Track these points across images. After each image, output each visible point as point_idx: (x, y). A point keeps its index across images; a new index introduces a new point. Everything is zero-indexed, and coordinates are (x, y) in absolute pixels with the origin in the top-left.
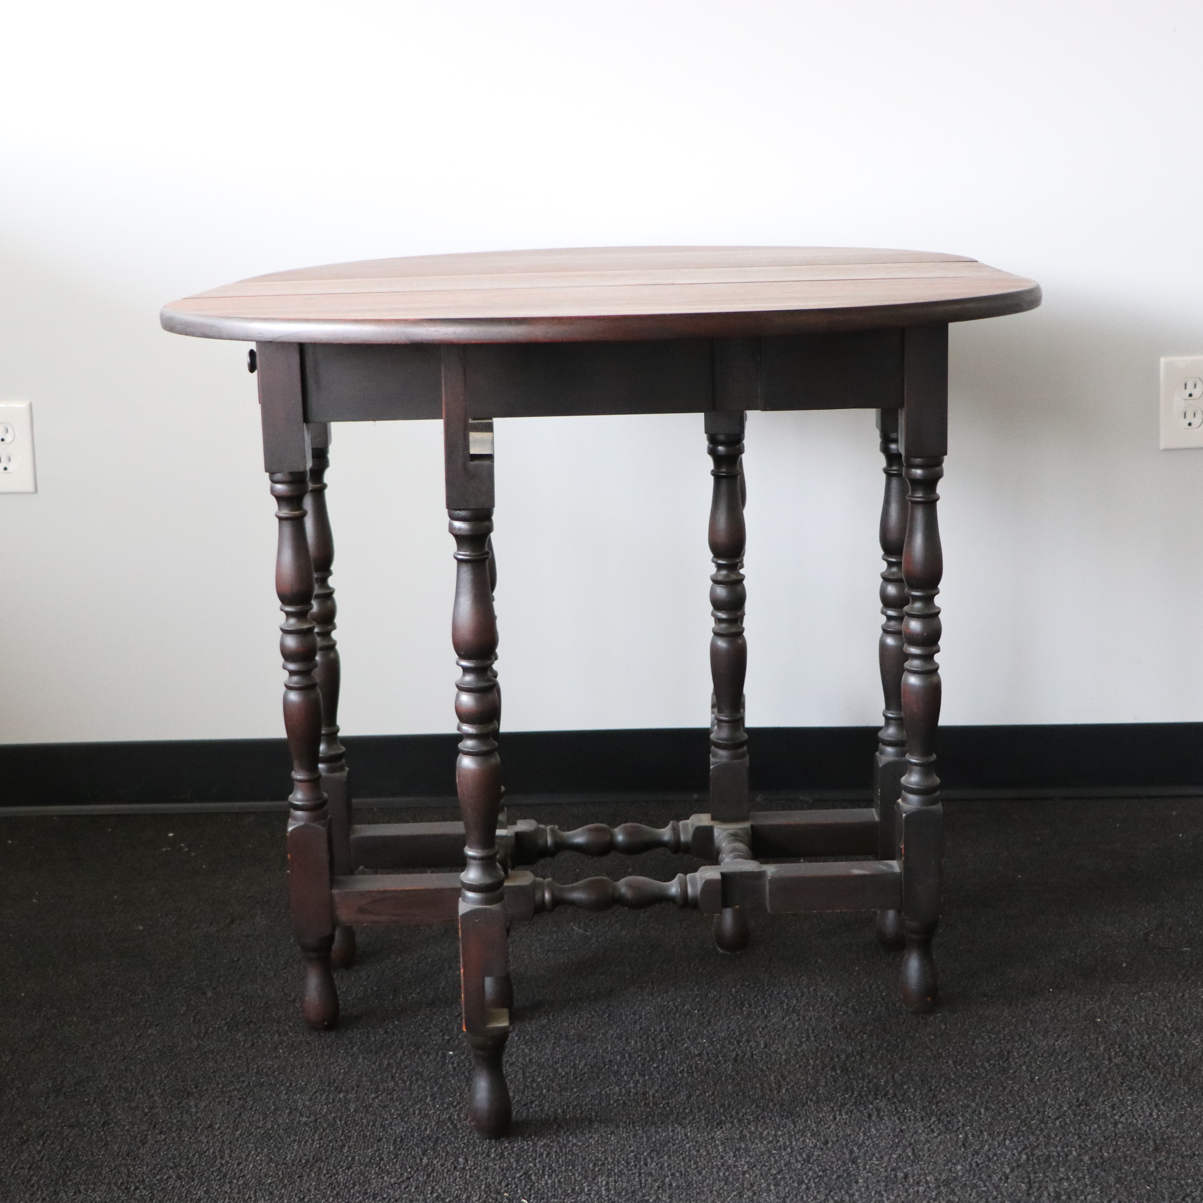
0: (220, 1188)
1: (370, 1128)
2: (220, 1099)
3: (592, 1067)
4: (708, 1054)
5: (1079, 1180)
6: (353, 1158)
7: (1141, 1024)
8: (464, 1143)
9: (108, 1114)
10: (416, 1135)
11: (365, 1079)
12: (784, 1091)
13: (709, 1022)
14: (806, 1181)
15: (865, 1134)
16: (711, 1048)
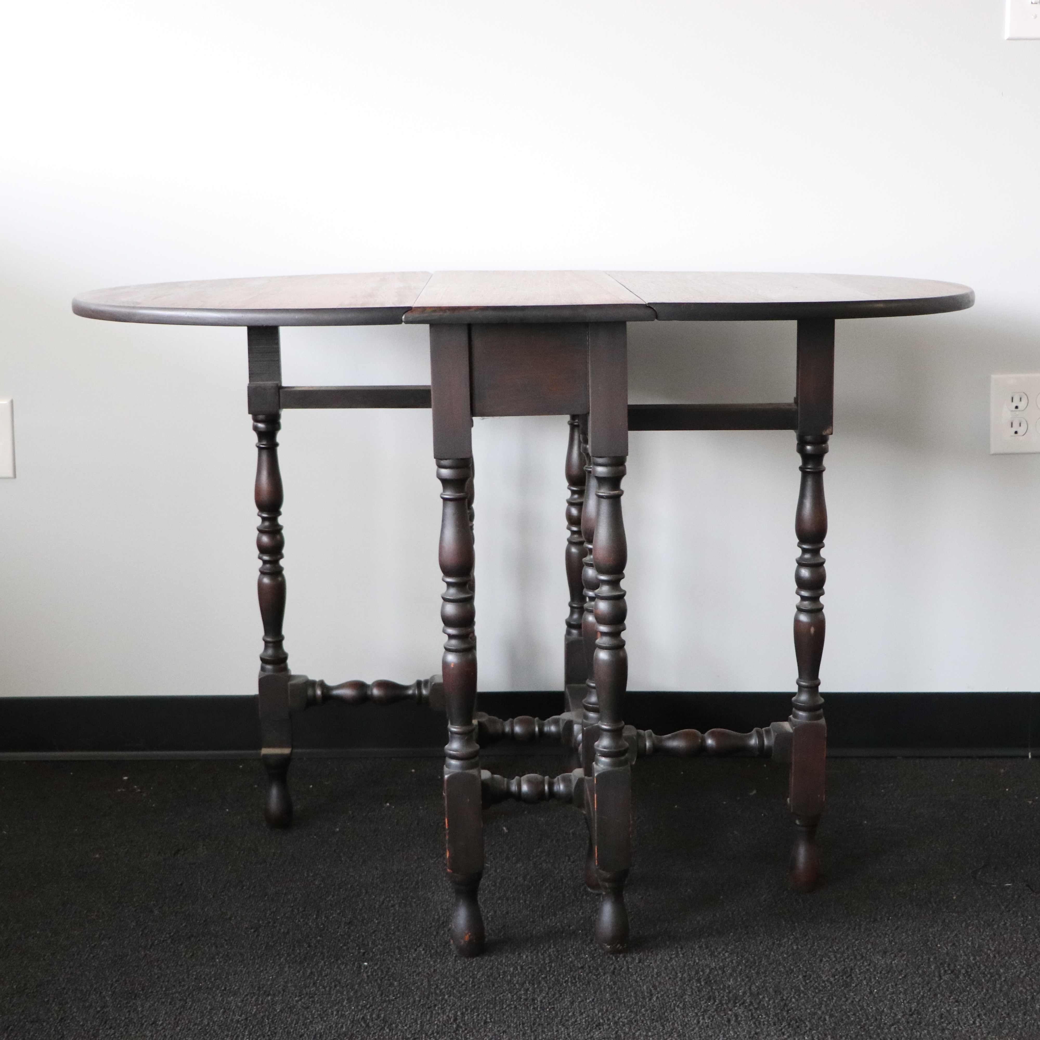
1: (293, 1025)
3: (488, 977)
7: (968, 947)
9: (65, 1012)
10: (333, 1032)
11: (290, 985)
12: (655, 999)
16: (592, 962)
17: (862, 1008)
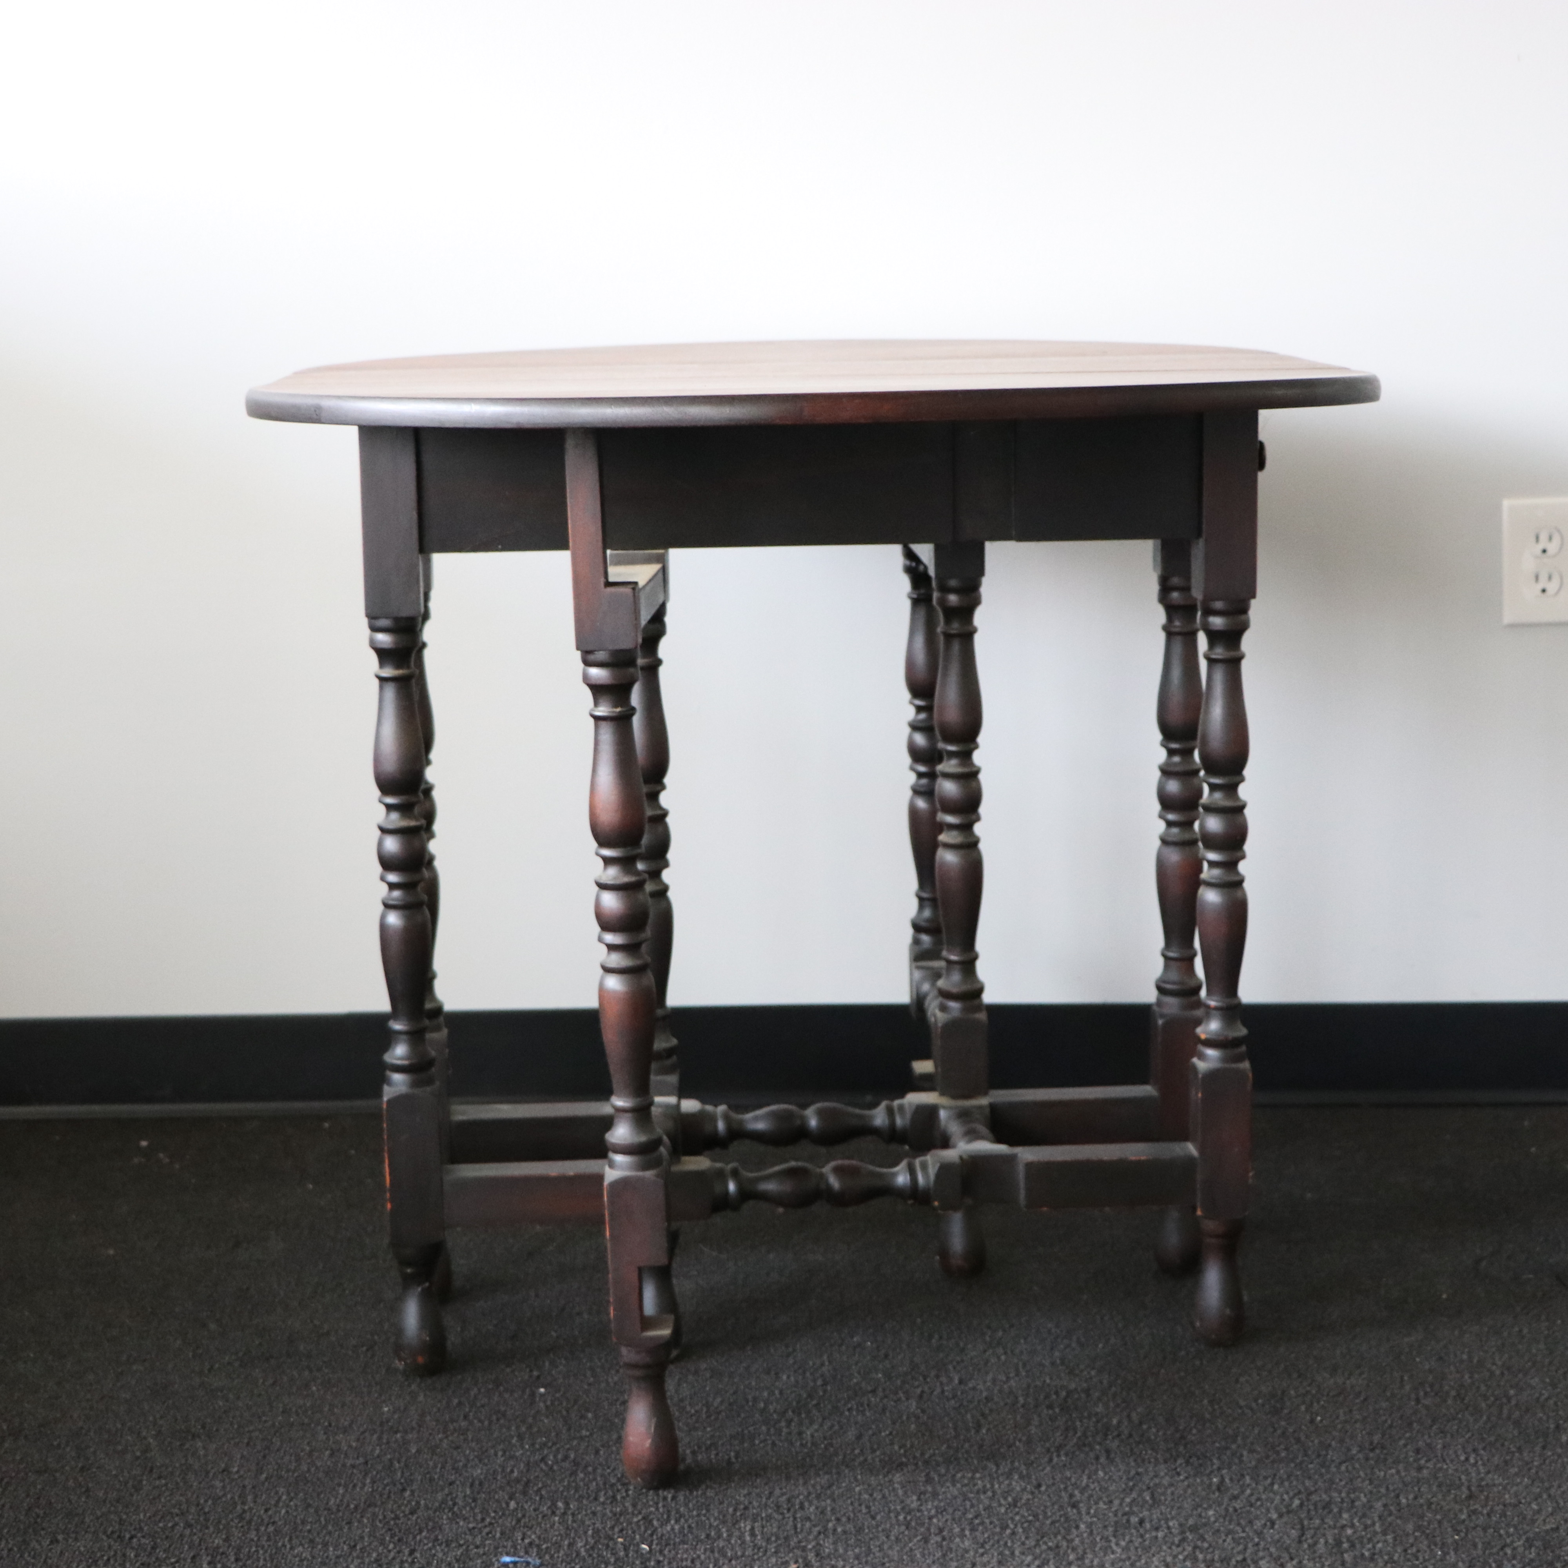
0: (243, 1535)
1: (438, 1470)
2: (237, 1440)
3: (730, 1404)
4: (884, 1390)
5: (1366, 1527)
6: (418, 1503)
7: (1462, 1361)
8: (564, 1486)
9: (88, 1459)
10: (499, 1477)
11: (428, 1418)
12: (984, 1431)
13: (886, 1356)
14: (1012, 1526)
15: (1089, 1477)
16: (888, 1383)
17: (1298, 1440)
